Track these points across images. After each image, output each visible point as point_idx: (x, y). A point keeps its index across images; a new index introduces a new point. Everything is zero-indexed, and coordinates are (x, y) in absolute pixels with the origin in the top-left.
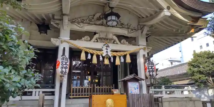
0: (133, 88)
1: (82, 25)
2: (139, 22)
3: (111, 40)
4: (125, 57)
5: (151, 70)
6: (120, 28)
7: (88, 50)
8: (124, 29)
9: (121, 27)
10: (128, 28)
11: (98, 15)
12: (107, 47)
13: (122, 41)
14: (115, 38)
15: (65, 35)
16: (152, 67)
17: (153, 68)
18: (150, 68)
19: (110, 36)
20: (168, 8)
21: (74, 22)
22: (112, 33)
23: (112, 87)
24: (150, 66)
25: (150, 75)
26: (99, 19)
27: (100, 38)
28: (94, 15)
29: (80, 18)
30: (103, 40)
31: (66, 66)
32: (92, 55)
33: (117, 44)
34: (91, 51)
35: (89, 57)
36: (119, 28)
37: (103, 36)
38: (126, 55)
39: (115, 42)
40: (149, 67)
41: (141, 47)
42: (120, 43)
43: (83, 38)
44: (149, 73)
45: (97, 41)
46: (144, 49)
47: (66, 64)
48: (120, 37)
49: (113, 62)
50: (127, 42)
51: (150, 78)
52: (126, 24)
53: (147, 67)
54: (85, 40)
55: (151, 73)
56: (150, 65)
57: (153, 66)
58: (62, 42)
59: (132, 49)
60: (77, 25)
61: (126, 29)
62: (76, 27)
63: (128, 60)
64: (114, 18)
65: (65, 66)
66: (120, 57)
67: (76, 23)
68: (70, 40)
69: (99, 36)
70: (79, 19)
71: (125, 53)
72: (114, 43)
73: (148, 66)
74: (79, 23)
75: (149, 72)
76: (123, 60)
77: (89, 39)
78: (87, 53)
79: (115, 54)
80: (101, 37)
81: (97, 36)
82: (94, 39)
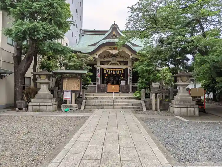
0: (123, 83)
1: (104, 59)
3: (116, 64)
4: (121, 71)
6: (120, 58)
10: (124, 58)
14: (118, 63)
15: (99, 64)
19: (116, 62)
20: (132, 55)
30: (113, 64)
32: (108, 71)
34: (108, 69)
37: (113, 62)
38: (122, 70)
42: (120, 64)
43: (105, 64)
45: (111, 65)
46: (130, 67)
48: (120, 62)
49: (116, 73)
50: (123, 64)
58: (97, 66)
59: (125, 67)
61: (122, 58)
62: (102, 60)
63: (123, 72)
66: (119, 71)
72: (117, 65)
74: (103, 58)
76: (120, 72)
77: (107, 64)
78: (106, 70)
81: (110, 63)
82: (109, 64)
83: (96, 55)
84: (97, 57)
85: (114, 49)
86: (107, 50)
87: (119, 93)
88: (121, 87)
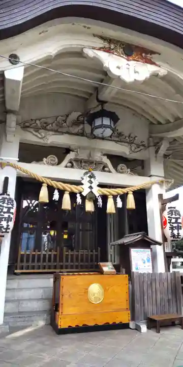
0: (140, 260)
2: (150, 132)
3: (98, 163)
5: (175, 225)
6: (116, 142)
7: (54, 183)
8: (123, 143)
9: (117, 139)
10: (131, 143)
11: (74, 115)
12: (90, 177)
13: (119, 168)
14: (106, 160)
16: (177, 219)
17: (179, 221)
18: (173, 221)
21: (28, 127)
22: (101, 150)
23: (96, 252)
24: (174, 218)
25: (173, 236)
26: (77, 123)
27: (76, 160)
28: (67, 116)
29: (40, 120)
30: (83, 164)
31: (9, 216)
32: (62, 193)
33: (110, 172)
34: (60, 185)
35: (56, 196)
36: (114, 142)
39: (106, 169)
40: (171, 220)
41: (154, 179)
43: (45, 159)
44: (171, 231)
45: (72, 166)
46: (161, 183)
47: (8, 212)
49: (101, 206)
50: (129, 170)
51: (172, 241)
52: (127, 134)
53: (167, 219)
54: (48, 163)
55: (175, 232)
56: (173, 216)
57: (179, 218)
58: (2, 166)
59: (138, 182)
60: (34, 132)
61: (126, 144)
62: (32, 138)
64: (107, 121)
65: (6, 215)
67: (32, 130)
68: (19, 161)
69: (76, 155)
70: (38, 122)
71: (125, 190)
72: (103, 170)
73: (169, 217)
74: (37, 130)
75: (172, 228)
76: (120, 205)
77: (57, 160)
79: (105, 191)
80: (80, 157)
81: (71, 156)
82: (65, 163)
83: (14, 59)
84: (15, 74)
85: (129, 51)
86: (90, 53)
87: (125, 326)
88: (141, 287)
